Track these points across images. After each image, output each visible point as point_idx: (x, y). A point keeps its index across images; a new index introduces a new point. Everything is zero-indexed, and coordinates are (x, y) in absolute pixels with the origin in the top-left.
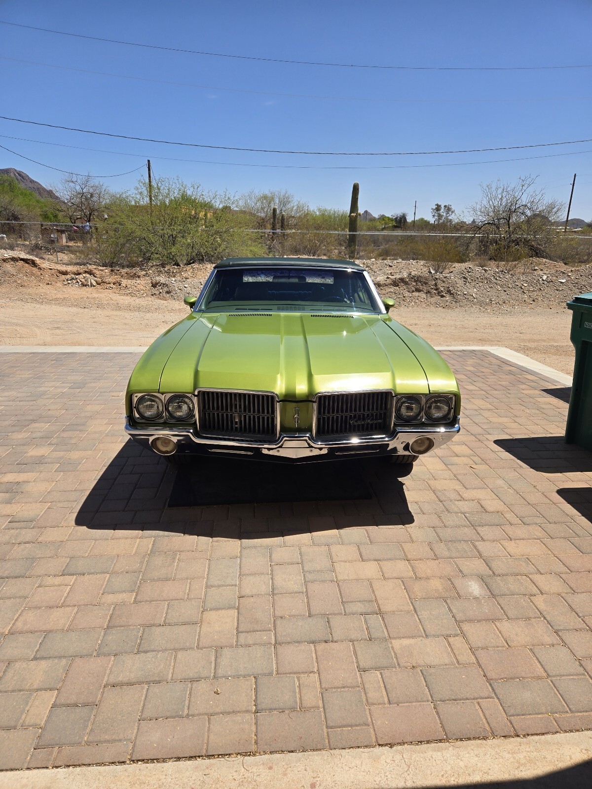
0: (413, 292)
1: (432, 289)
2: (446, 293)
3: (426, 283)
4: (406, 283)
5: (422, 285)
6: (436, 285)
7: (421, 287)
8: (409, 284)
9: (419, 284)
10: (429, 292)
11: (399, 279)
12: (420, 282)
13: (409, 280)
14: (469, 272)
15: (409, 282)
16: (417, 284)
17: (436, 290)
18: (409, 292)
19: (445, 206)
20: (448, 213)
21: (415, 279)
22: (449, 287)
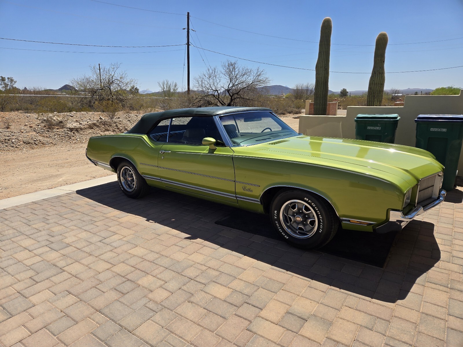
0: (104, 131)
1: (115, 128)
2: (124, 131)
3: (111, 126)
4: (98, 126)
5: (109, 127)
6: (117, 126)
7: (108, 128)
8: (100, 127)
9: (107, 126)
10: (114, 130)
11: (92, 124)
12: (107, 125)
13: (99, 124)
14: (130, 117)
15: (100, 125)
16: (105, 126)
17: (118, 129)
18: (102, 131)
19: (8, 78)
20: (12, 83)
21: (102, 123)
22: (125, 127)
